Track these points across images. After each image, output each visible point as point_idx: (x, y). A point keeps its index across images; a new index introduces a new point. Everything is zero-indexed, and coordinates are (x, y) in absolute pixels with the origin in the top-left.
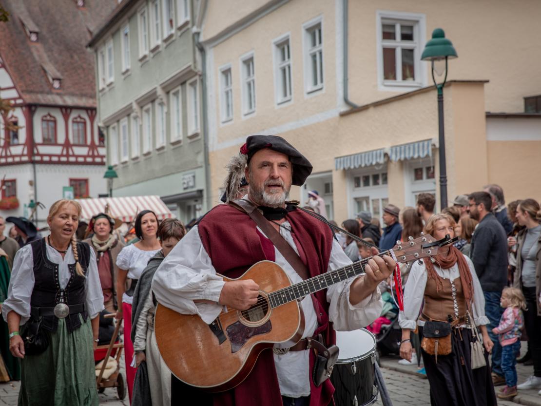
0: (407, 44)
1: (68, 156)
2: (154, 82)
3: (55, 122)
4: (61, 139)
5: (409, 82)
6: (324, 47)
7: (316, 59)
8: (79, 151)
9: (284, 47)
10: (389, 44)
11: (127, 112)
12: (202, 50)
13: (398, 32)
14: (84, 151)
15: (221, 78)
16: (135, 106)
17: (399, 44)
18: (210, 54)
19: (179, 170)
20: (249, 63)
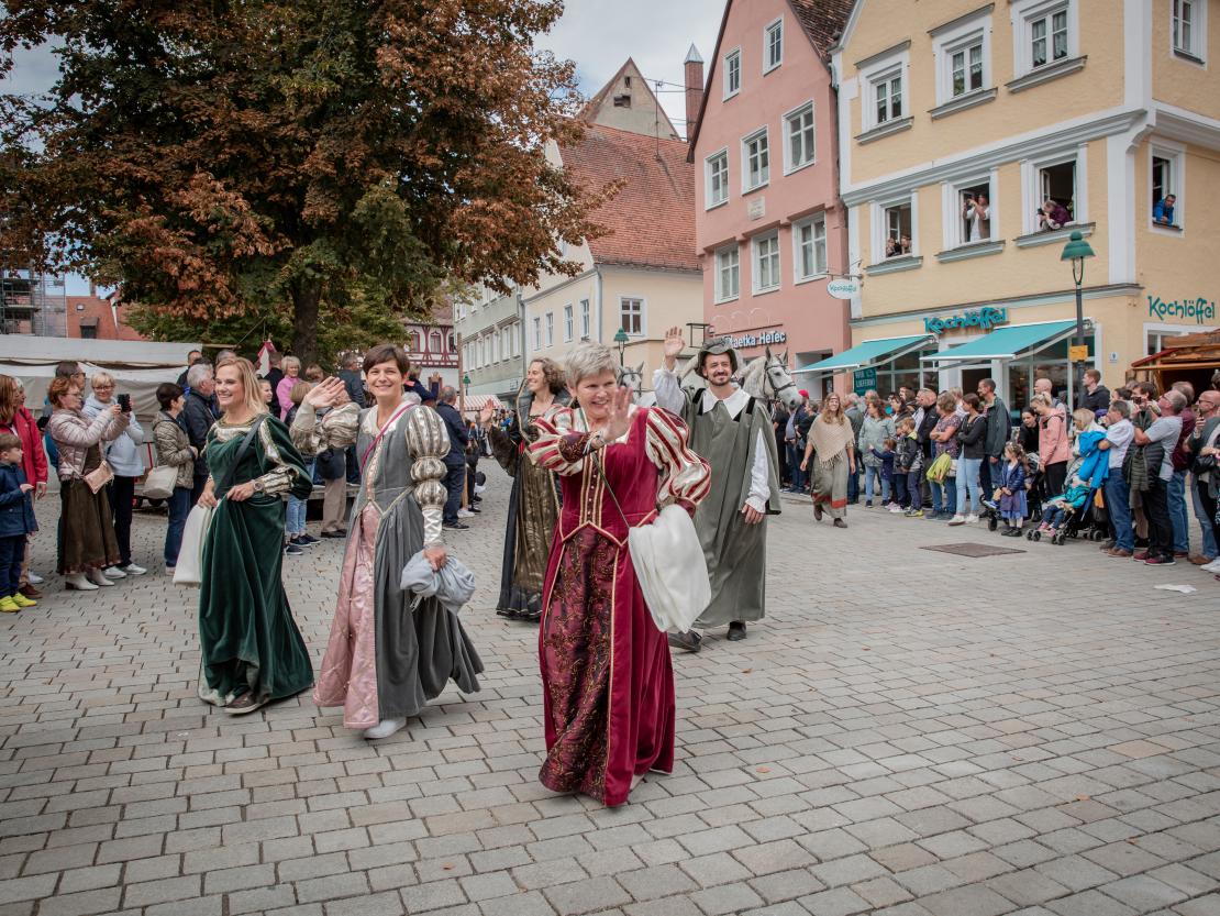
0: (637, 313)
1: (427, 361)
2: (493, 321)
3: (419, 336)
4: (423, 349)
5: (637, 333)
6: (590, 313)
7: (586, 318)
8: (435, 357)
9: (569, 309)
10: (626, 312)
11: (474, 338)
12: (522, 305)
13: (631, 305)
14: (439, 357)
15: (534, 323)
16: (480, 335)
17: (631, 312)
18: (527, 307)
19: (508, 377)
20: (550, 315)
